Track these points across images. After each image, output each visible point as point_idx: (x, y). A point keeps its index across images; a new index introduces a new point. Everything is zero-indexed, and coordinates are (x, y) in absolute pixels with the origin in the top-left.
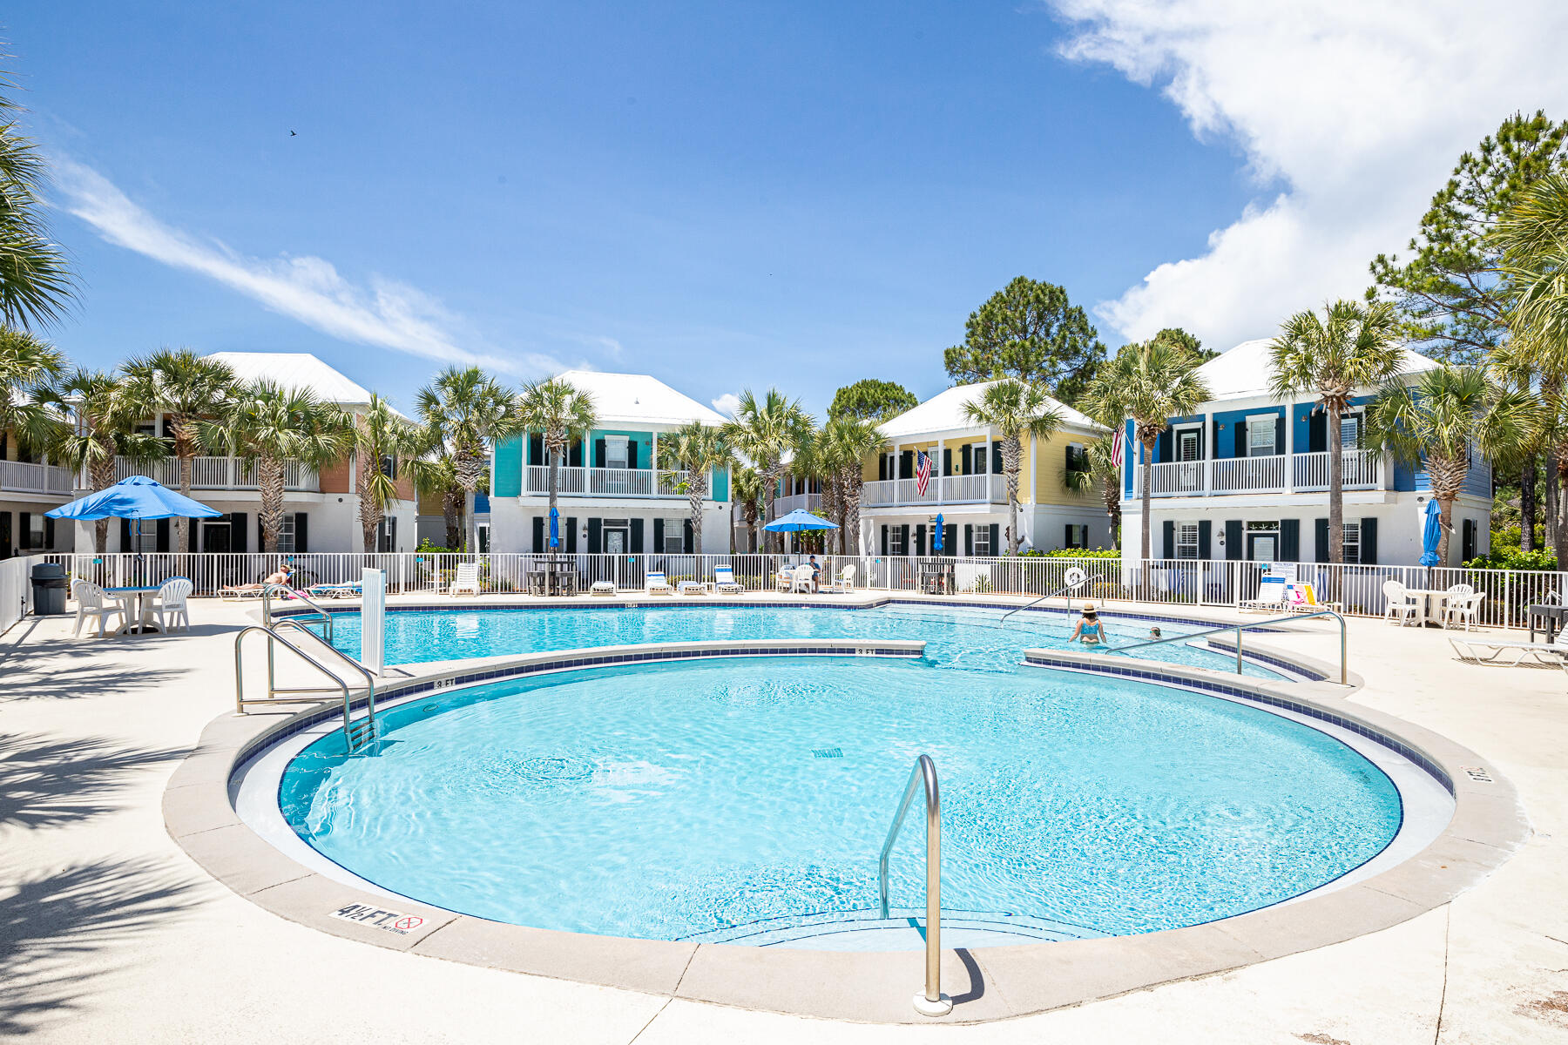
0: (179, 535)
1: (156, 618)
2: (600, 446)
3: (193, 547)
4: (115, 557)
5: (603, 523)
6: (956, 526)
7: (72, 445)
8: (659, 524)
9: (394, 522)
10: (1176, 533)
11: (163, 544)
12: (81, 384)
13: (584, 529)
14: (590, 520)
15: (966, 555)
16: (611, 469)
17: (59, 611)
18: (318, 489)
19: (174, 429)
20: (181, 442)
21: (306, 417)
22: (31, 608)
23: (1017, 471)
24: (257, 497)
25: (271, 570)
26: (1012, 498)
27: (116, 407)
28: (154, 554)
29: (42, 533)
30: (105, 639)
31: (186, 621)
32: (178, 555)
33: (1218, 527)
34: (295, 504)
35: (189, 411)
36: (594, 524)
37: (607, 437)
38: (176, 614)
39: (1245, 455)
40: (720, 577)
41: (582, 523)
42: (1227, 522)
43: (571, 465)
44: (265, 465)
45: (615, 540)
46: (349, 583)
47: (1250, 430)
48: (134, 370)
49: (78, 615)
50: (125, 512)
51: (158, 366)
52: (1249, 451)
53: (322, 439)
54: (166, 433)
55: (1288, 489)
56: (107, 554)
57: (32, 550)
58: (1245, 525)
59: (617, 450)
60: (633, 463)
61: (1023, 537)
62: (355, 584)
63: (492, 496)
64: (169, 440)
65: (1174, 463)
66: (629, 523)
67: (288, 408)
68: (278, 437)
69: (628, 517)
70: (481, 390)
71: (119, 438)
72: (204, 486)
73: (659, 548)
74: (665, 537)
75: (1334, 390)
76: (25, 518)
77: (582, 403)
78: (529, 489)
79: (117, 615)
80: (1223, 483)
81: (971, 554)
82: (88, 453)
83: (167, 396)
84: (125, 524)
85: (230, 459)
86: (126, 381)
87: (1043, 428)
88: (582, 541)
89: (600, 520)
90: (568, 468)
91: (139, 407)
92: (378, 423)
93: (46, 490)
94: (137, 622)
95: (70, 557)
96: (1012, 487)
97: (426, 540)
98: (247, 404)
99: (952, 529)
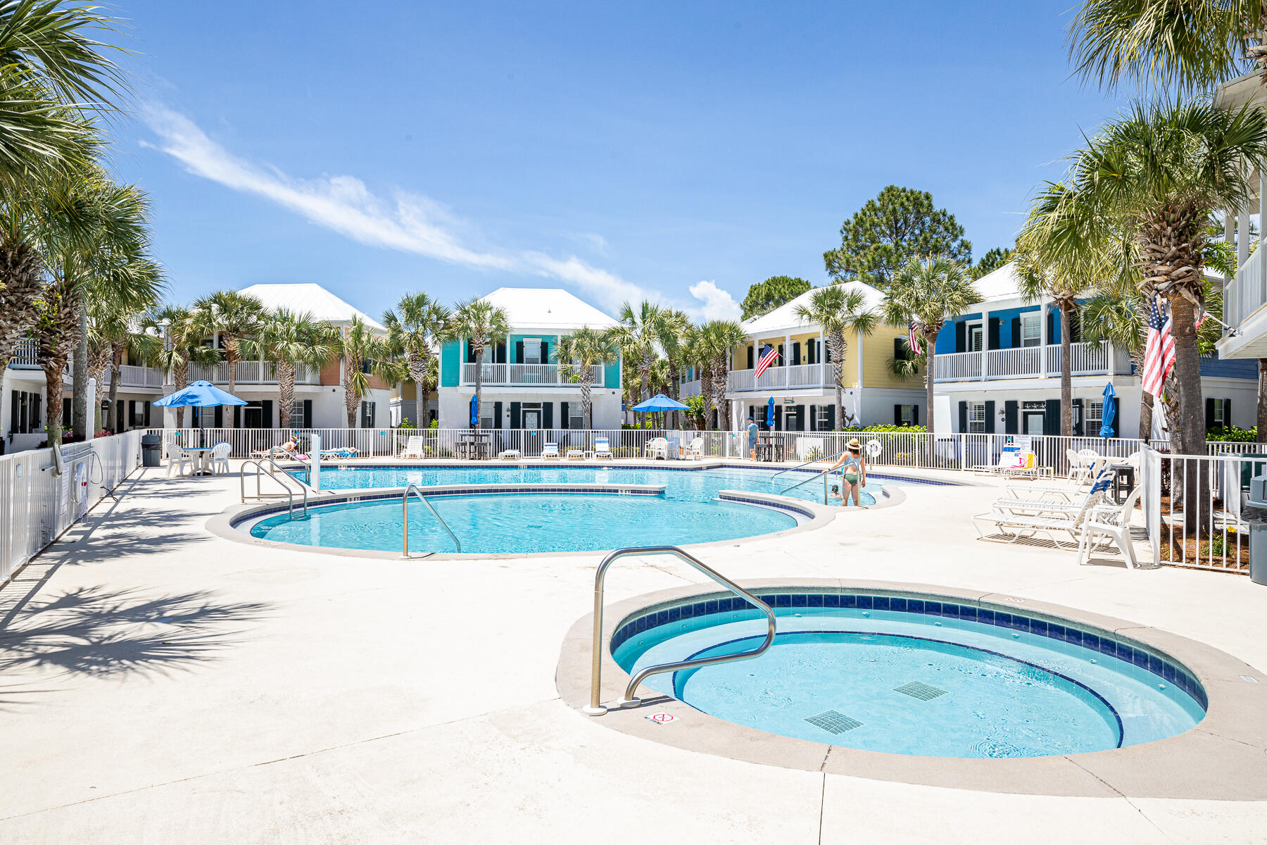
0: (228, 416)
1: (211, 467)
2: (520, 346)
3: (237, 425)
4: (188, 431)
5: (522, 406)
6: (803, 406)
7: (163, 356)
8: (565, 406)
9: (373, 405)
10: (968, 411)
11: (218, 423)
12: (168, 314)
13: (508, 410)
14: (512, 403)
15: (811, 430)
16: (528, 365)
17: (157, 465)
18: (319, 382)
19: (225, 344)
20: (230, 353)
21: (309, 334)
22: (141, 462)
23: (841, 361)
24: (277, 389)
25: (285, 439)
26: (838, 383)
27: (190, 330)
28: (212, 429)
29: (142, 415)
30: (182, 478)
31: (228, 469)
32: (228, 429)
33: (1000, 406)
34: (304, 393)
35: (234, 330)
36: (515, 407)
37: (525, 340)
38: (222, 464)
39: (1019, 346)
40: (599, 447)
41: (506, 406)
42: (1006, 402)
43: (497, 362)
44: (282, 367)
45: (532, 419)
46: (335, 449)
47: (1023, 325)
48: (201, 304)
49: (168, 467)
50: (195, 403)
51: (215, 302)
52: (1022, 343)
53: (318, 348)
54: (220, 346)
55: (1042, 375)
56: (183, 429)
57: (136, 427)
58: (1020, 405)
59: (532, 350)
60: (544, 359)
61: (853, 415)
62: (339, 450)
63: (440, 386)
64: (222, 350)
65: (967, 353)
66: (542, 405)
67: (297, 327)
68: (289, 348)
69: (541, 401)
70: (428, 309)
71: (191, 349)
72: (244, 382)
73: (565, 425)
74: (570, 417)
75: (1062, 294)
76: (132, 404)
77: (498, 316)
78: (465, 381)
79: (189, 464)
80: (997, 370)
81: (815, 430)
82: (172, 361)
83: (221, 321)
84: (195, 410)
85: (261, 363)
86: (196, 311)
87: (864, 325)
88: (506, 420)
89: (519, 403)
90: (496, 364)
91: (203, 329)
92: (358, 334)
93: (145, 385)
94: (200, 469)
95: (162, 431)
96: (837, 374)
97: (406, 419)
98: (270, 326)
99: (800, 409)
